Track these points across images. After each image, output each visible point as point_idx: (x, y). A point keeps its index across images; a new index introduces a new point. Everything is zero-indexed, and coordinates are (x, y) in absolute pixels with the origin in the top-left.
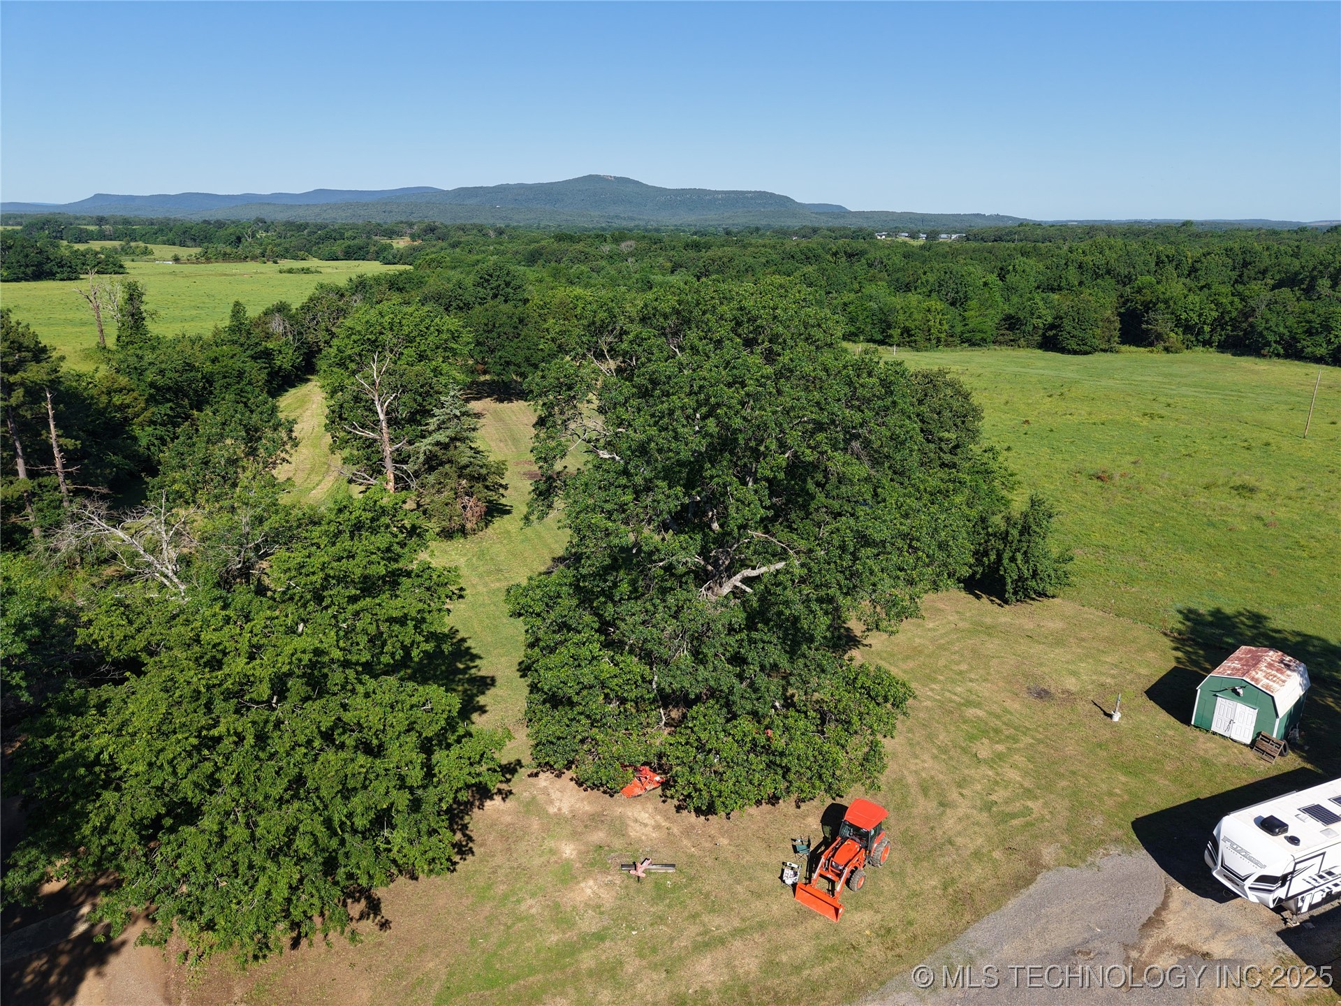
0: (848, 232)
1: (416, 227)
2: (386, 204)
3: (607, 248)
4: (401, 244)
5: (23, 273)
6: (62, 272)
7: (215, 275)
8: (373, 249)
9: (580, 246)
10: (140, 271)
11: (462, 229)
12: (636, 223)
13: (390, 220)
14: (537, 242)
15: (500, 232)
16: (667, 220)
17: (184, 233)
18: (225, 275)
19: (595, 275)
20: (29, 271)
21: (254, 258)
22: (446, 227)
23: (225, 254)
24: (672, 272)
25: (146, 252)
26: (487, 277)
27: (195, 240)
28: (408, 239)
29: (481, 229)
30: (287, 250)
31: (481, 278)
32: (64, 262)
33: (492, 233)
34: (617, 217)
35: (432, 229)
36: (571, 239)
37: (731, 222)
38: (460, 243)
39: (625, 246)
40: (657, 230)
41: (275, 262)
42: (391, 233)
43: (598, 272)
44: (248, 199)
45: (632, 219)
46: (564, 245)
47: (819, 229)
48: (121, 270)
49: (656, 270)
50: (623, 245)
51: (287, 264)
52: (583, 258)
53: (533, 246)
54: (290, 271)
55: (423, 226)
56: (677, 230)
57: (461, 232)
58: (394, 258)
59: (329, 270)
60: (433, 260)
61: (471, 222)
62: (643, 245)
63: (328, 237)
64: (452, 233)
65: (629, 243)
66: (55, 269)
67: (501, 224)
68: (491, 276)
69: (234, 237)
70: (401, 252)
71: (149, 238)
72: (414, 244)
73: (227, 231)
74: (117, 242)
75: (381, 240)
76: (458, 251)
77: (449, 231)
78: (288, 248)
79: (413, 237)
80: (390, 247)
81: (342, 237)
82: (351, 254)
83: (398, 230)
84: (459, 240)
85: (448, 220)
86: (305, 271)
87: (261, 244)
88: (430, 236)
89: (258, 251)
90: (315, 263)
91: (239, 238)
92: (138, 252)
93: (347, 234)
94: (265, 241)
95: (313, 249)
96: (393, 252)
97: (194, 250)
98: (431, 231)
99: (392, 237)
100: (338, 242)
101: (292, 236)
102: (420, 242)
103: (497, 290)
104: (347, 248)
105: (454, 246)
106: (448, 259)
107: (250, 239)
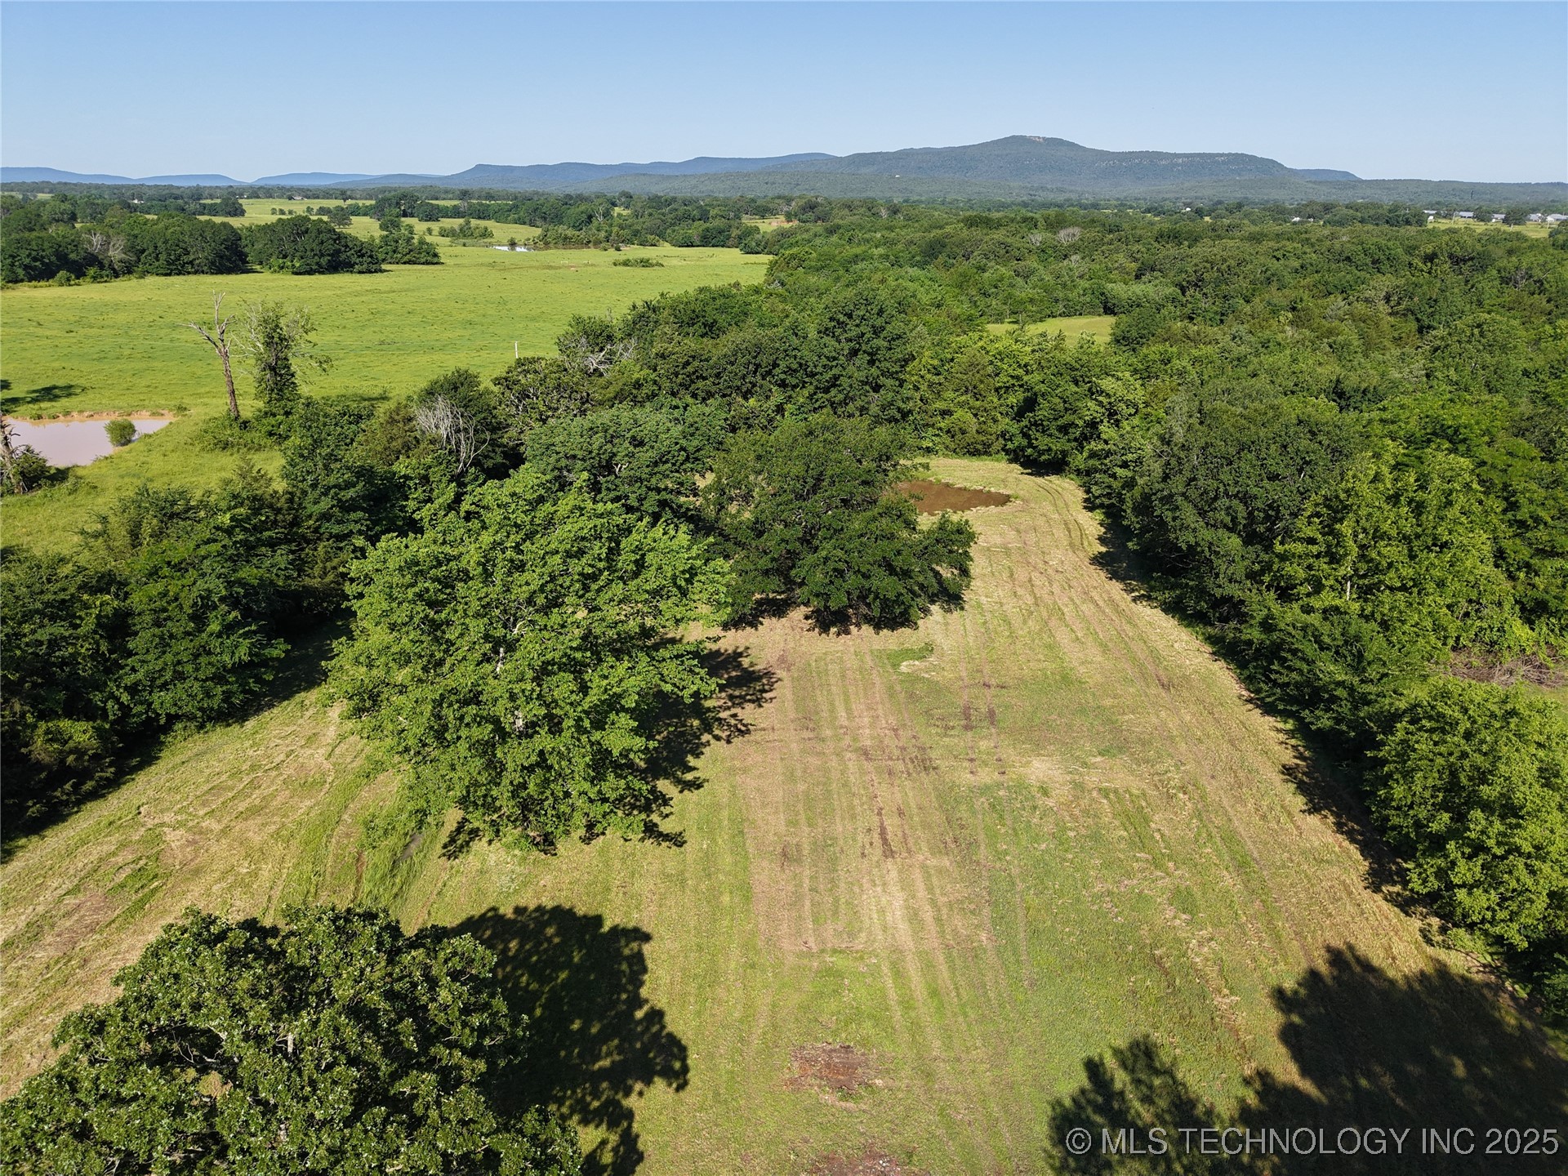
0: (1380, 211)
1: (793, 203)
2: (770, 174)
3: (1038, 237)
4: (769, 226)
5: (317, 263)
6: (361, 264)
7: (537, 268)
8: (735, 233)
9: (999, 235)
10: (458, 261)
11: (849, 206)
12: (1067, 196)
13: (759, 191)
14: (941, 227)
15: (895, 211)
16: (1108, 192)
17: (535, 210)
18: (550, 267)
19: (1020, 281)
20: (324, 261)
21: (597, 243)
22: (830, 203)
23: (566, 238)
24: (1138, 277)
25: (486, 234)
27: (545, 219)
28: (782, 218)
29: (871, 207)
30: (636, 233)
32: (364, 251)
33: (884, 213)
34: (1043, 188)
35: (812, 207)
36: (988, 223)
37: (1193, 194)
38: (839, 227)
39: (1064, 236)
40: (1095, 206)
41: (618, 249)
42: (764, 212)
43: (1026, 277)
44: (626, 169)
45: (1061, 190)
46: (977, 233)
47: (1333, 206)
48: (435, 260)
49: (1114, 275)
50: (1062, 234)
51: (633, 252)
52: (1003, 252)
53: (935, 233)
54: (626, 263)
55: (802, 202)
56: (1121, 205)
57: (846, 211)
58: (758, 245)
59: (675, 262)
60: (793, 257)
61: (864, 195)
62: (1092, 234)
63: (687, 217)
64: (835, 212)
65: (1071, 230)
66: (354, 259)
67: (897, 200)
68: (850, 316)
69: (584, 216)
70: (768, 237)
71: (500, 215)
72: (787, 225)
73: (582, 208)
74: (461, 221)
75: (748, 221)
76: (834, 238)
77: (832, 209)
78: (638, 231)
79: (789, 217)
80: (757, 229)
81: (704, 217)
82: (710, 239)
83: (771, 206)
84: (841, 222)
85: (836, 195)
86: (645, 263)
87: (611, 225)
88: (810, 215)
89: (603, 234)
90: (664, 251)
91: (590, 217)
92: (476, 234)
93: (712, 213)
94: (617, 221)
95: (669, 231)
96: (759, 237)
97: (537, 232)
98: (811, 209)
99: (763, 217)
100: (697, 223)
101: (650, 215)
102: (795, 223)
103: (859, 343)
104: (707, 230)
105: (831, 231)
106: (814, 255)
107: (601, 219)
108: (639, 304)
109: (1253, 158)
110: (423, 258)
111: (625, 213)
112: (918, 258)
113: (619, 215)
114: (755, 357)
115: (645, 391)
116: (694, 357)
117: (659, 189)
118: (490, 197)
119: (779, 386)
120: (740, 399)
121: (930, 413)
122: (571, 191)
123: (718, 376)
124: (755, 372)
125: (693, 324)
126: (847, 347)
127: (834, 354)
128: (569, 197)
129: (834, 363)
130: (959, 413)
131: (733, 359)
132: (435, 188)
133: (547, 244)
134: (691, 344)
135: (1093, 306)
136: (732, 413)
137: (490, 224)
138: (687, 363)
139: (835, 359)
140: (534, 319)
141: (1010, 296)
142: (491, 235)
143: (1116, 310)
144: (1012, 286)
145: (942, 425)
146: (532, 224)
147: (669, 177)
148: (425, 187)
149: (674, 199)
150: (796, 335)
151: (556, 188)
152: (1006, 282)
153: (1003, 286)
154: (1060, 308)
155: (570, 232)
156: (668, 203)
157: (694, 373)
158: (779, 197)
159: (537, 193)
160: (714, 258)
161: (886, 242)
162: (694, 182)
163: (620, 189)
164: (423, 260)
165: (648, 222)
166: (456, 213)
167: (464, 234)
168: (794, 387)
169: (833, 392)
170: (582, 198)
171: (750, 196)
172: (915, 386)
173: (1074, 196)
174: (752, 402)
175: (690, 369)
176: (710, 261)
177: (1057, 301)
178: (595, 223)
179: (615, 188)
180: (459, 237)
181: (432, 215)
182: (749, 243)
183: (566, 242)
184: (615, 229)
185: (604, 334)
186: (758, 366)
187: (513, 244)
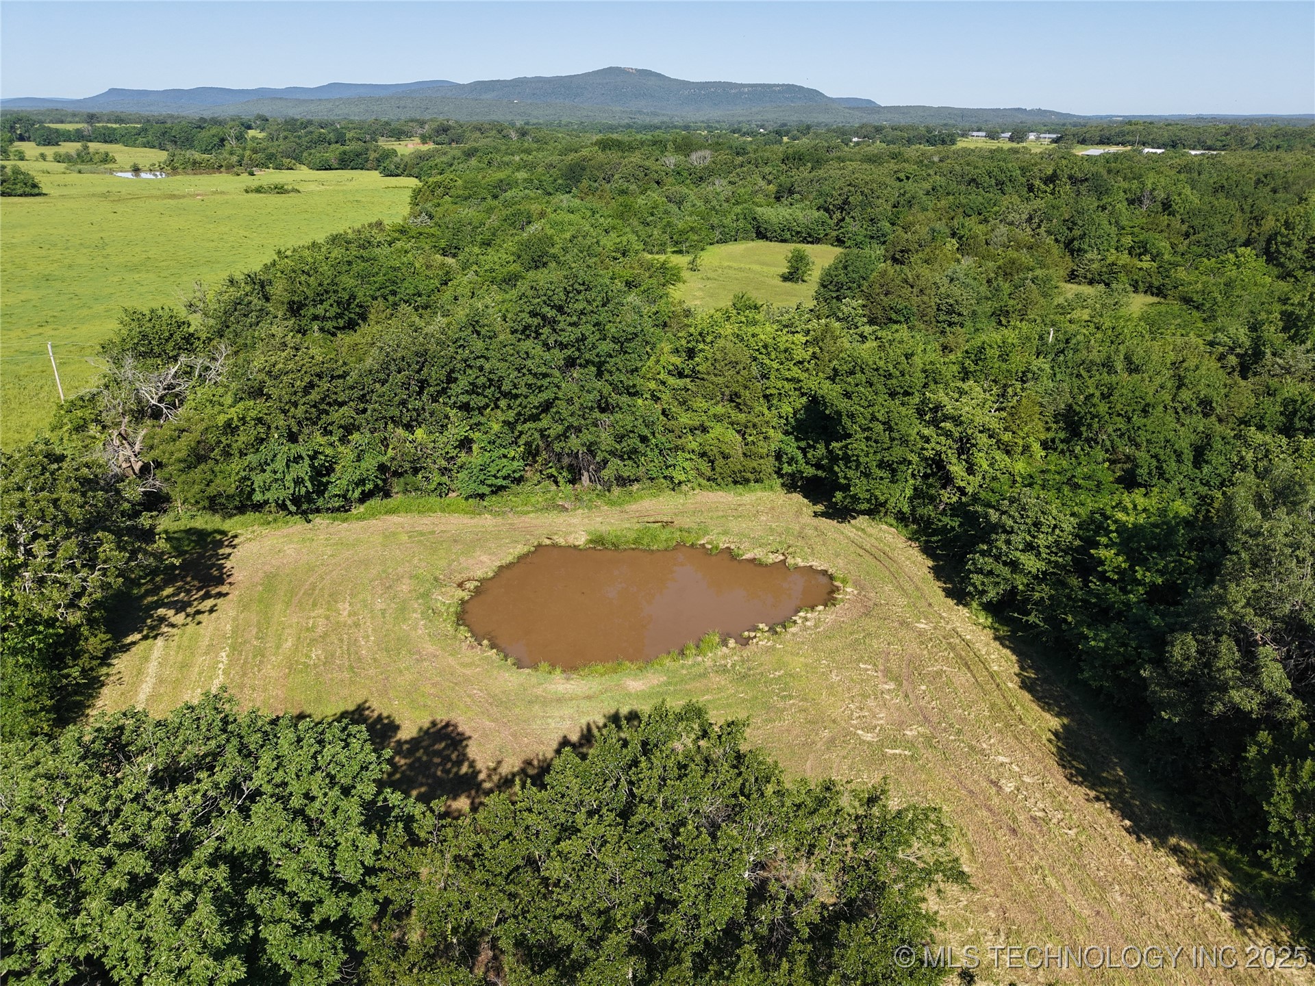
1: (427, 126)
2: (400, 99)
3: (671, 160)
4: (407, 148)
7: (157, 197)
8: (373, 155)
9: (635, 158)
10: (65, 191)
11: (479, 129)
13: (391, 115)
14: (576, 151)
15: (523, 134)
17: (164, 134)
18: (173, 197)
21: (230, 168)
23: (195, 163)
24: (778, 199)
25: (106, 159)
26: (551, 313)
27: (174, 142)
28: (417, 140)
29: (499, 129)
30: (271, 157)
31: (533, 314)
33: (513, 135)
35: (445, 130)
36: (619, 145)
38: (476, 150)
39: (697, 158)
41: (252, 174)
42: (399, 134)
43: (678, 204)
44: (264, 94)
46: (614, 156)
48: (36, 191)
50: (694, 156)
51: (268, 176)
52: (642, 174)
53: (572, 156)
54: (258, 190)
55: (434, 125)
57: (478, 134)
58: (397, 168)
59: (313, 187)
60: (438, 185)
63: (322, 140)
64: (467, 134)
67: (522, 123)
68: (560, 309)
69: (216, 140)
70: (406, 159)
71: (128, 139)
72: (425, 148)
73: (214, 131)
74: (78, 145)
75: (385, 144)
76: (473, 162)
77: (464, 131)
78: (273, 155)
79: (424, 139)
80: (395, 152)
81: (341, 140)
82: (347, 162)
83: (405, 128)
84: (476, 145)
85: (463, 118)
86: (280, 190)
87: (244, 149)
88: (443, 138)
89: (235, 159)
90: (302, 175)
91: (222, 140)
92: (97, 157)
93: (349, 135)
94: (250, 144)
95: (305, 154)
96: (397, 159)
97: (163, 156)
98: (443, 132)
99: (399, 139)
100: (333, 146)
101: (286, 138)
102: (430, 146)
103: (579, 350)
104: (345, 153)
105: (469, 154)
106: (460, 182)
107: (234, 142)
108: (239, 277)
109: (801, 88)
110: (19, 189)
111: (261, 135)
112: (560, 181)
113: (254, 138)
114: (418, 372)
115: (242, 439)
116: (320, 376)
117: (297, 113)
118: (119, 120)
119: (460, 408)
120: (400, 431)
121: (677, 432)
122: (207, 115)
123: (362, 398)
124: (420, 393)
125: (322, 302)
126: (559, 356)
127: (543, 369)
128: (203, 120)
129: (545, 382)
130: (717, 430)
131: (382, 376)
132: (60, 111)
133: (174, 169)
134: (316, 349)
135: (746, 232)
136: (390, 453)
137: (115, 149)
138: (311, 385)
139: (545, 375)
140: (134, 269)
141: (669, 224)
142: (114, 161)
143: (768, 234)
144: (666, 212)
145: (694, 445)
146: (162, 148)
147: (305, 101)
148: (52, 111)
149: (310, 122)
150: (478, 333)
151: (193, 112)
152: (661, 209)
153: (659, 213)
154: (717, 234)
155: (198, 156)
156: (305, 125)
157: (323, 400)
158: (412, 121)
159: (172, 116)
160: (354, 183)
161: (525, 166)
162: (330, 106)
163: (256, 113)
164: (19, 192)
165: (284, 146)
166: (79, 136)
167: (83, 158)
168: (481, 410)
169: (545, 422)
170: (216, 122)
171: (384, 119)
172: (653, 396)
173: (666, 119)
174: (420, 433)
175: (314, 396)
176: (350, 186)
177: (713, 227)
178: (228, 147)
179: (249, 111)
180: (76, 163)
181: (50, 139)
182: (390, 167)
183: (196, 167)
184: (248, 153)
185: (177, 336)
186: (423, 384)
187: (136, 170)
